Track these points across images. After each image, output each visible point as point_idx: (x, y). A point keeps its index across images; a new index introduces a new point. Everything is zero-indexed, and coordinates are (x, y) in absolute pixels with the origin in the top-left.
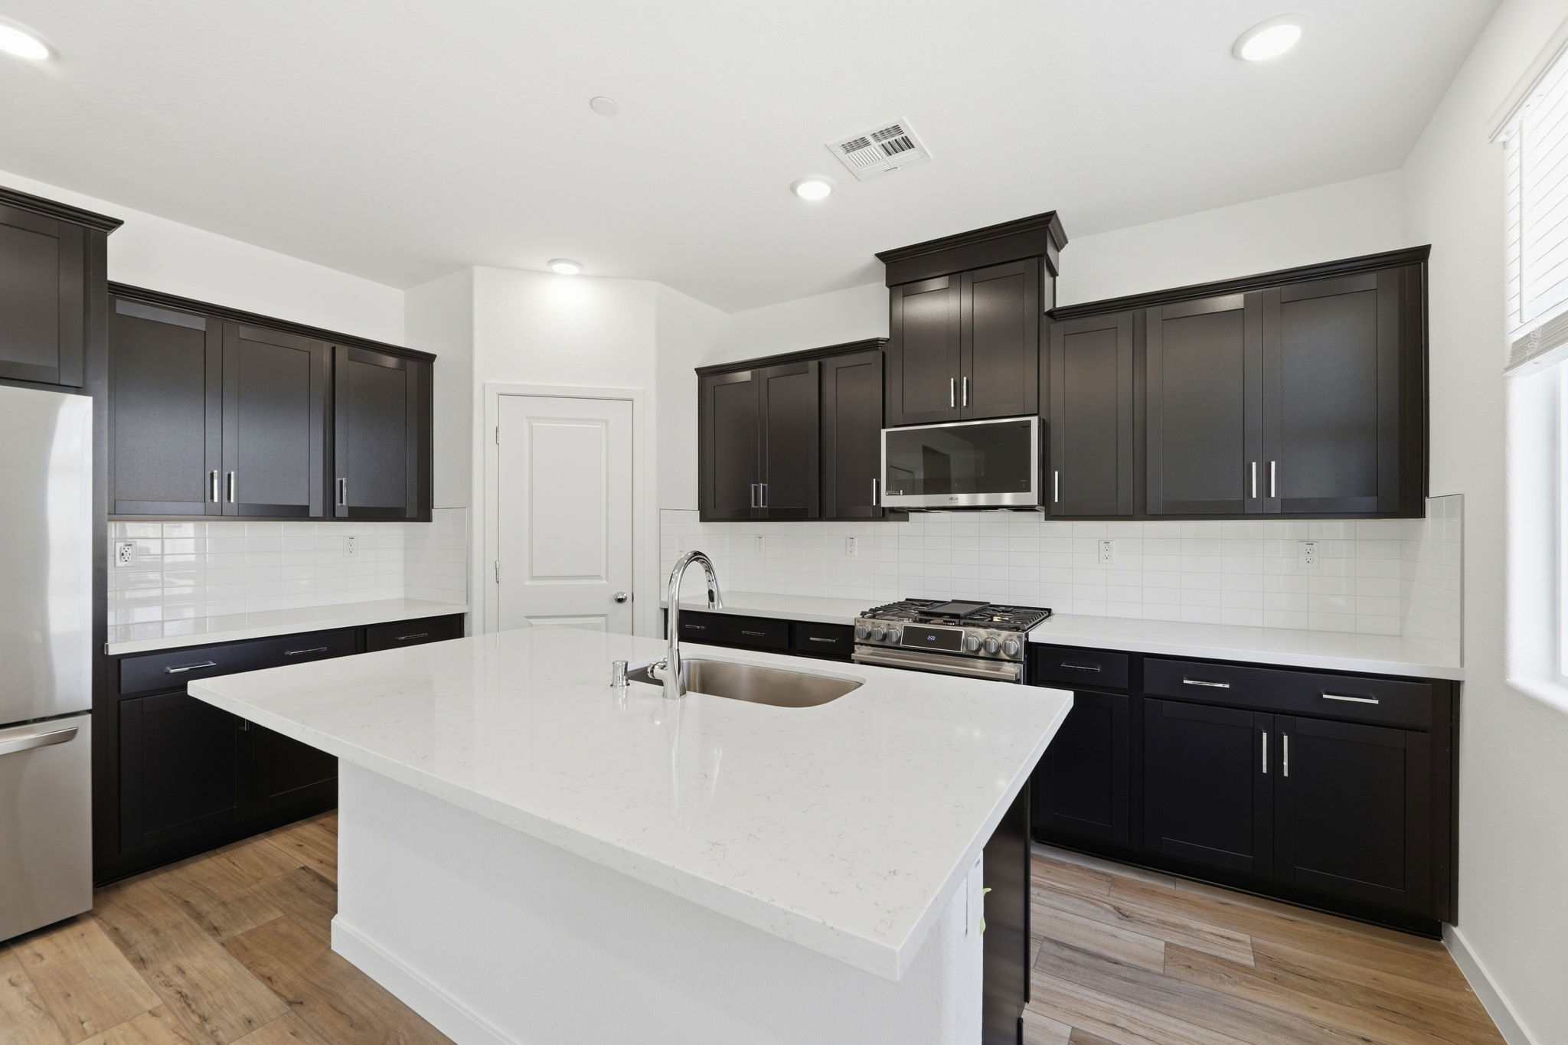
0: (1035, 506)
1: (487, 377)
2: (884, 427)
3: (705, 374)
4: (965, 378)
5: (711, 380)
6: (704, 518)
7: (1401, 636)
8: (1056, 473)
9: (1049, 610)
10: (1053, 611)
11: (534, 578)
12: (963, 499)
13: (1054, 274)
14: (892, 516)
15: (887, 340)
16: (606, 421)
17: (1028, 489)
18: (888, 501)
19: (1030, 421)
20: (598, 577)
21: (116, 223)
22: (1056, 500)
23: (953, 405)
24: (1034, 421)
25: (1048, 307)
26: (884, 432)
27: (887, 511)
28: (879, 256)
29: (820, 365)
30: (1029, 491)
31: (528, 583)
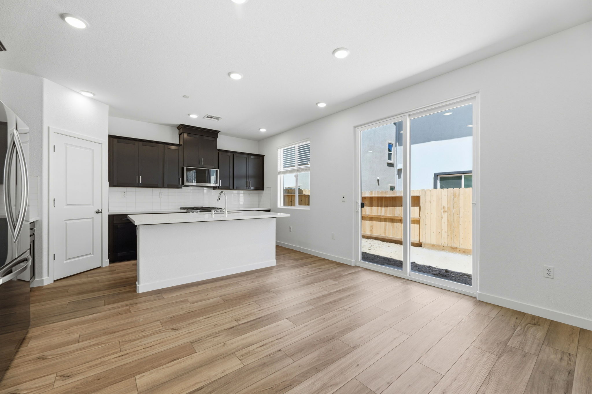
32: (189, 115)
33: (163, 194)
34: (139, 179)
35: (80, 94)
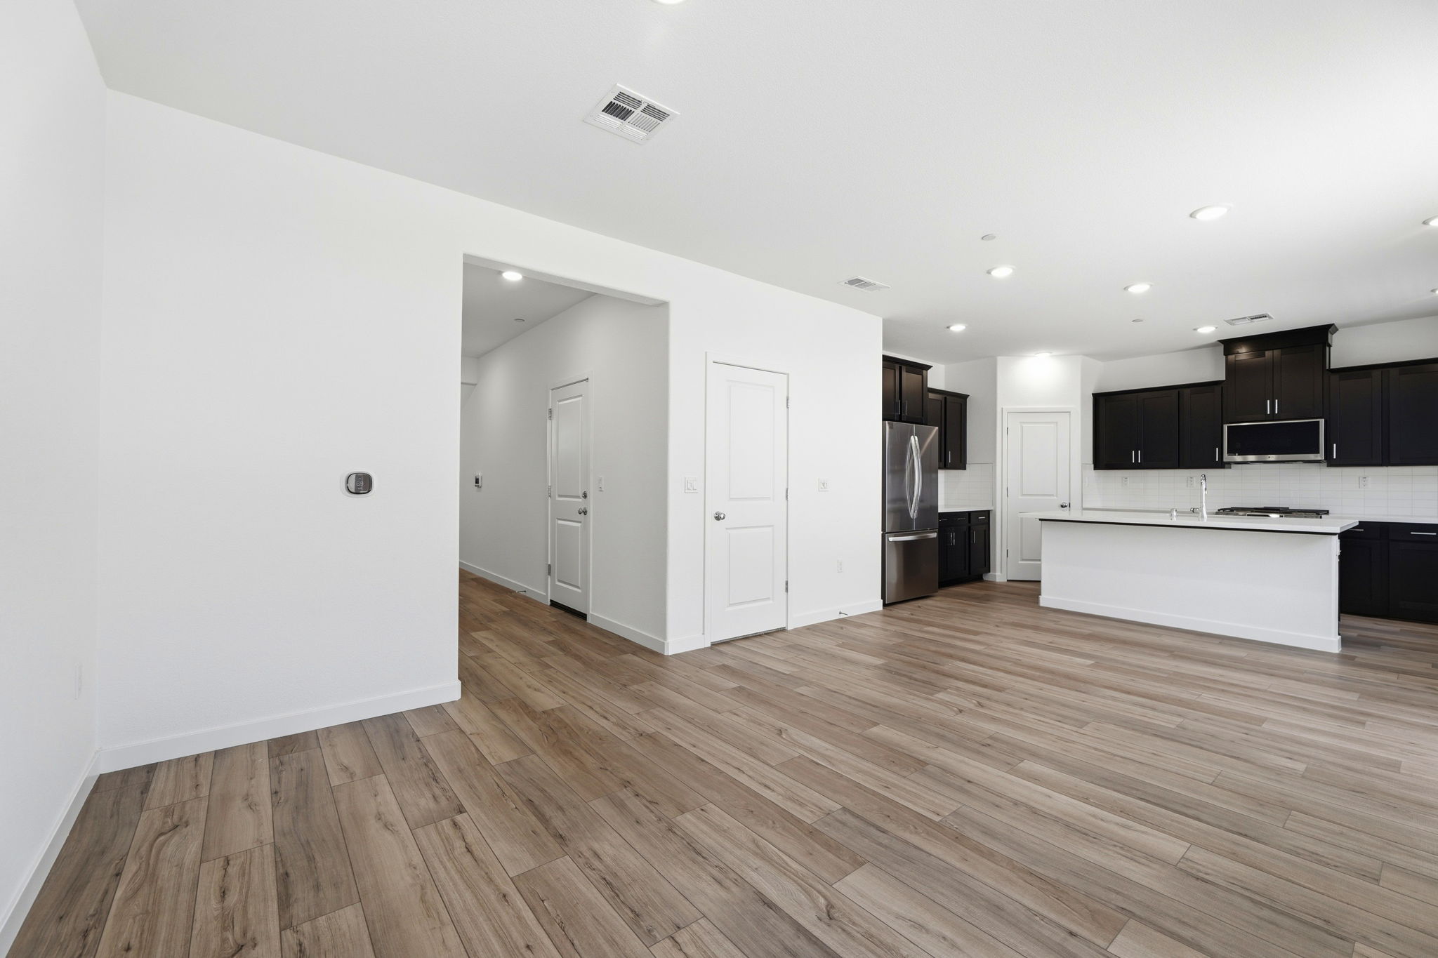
6: (1096, 468)
9: (1328, 511)
10: (1330, 512)
11: (1023, 495)
12: (1273, 457)
13: (1330, 346)
16: (1057, 423)
19: (1319, 422)
20: (1053, 495)
24: (1322, 422)
28: (1219, 341)
29: (1179, 392)
30: (1319, 453)
31: (1020, 497)
34: (1136, 456)
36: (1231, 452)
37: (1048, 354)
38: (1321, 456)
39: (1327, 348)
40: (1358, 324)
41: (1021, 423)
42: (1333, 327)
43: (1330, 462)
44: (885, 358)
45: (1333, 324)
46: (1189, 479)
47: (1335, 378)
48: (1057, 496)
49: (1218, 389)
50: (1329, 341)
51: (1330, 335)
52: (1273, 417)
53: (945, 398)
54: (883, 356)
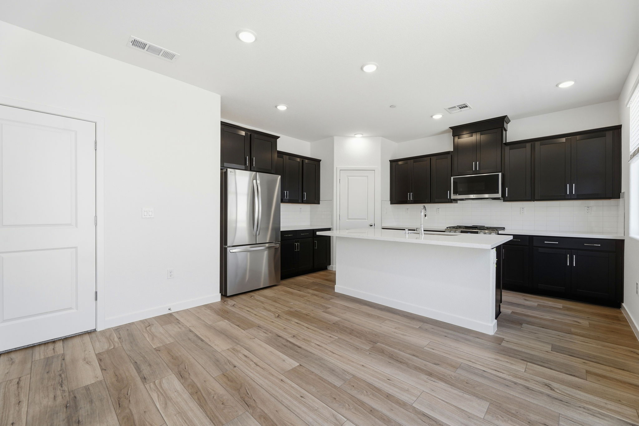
0: (500, 198)
1: (338, 165)
2: (451, 176)
3: (392, 162)
4: (478, 162)
5: (394, 164)
6: (392, 203)
7: (617, 233)
8: (507, 188)
9: (504, 228)
13: (506, 131)
14: (453, 202)
15: (452, 152)
16: (368, 176)
17: (498, 193)
18: (453, 197)
19: (499, 174)
21: (278, 137)
22: (507, 196)
23: (474, 170)
24: (500, 174)
25: (504, 142)
26: (452, 178)
27: (452, 200)
28: (449, 128)
29: (430, 158)
31: (347, 220)
32: (432, 117)
33: (440, 209)
34: (410, 196)
35: (355, 137)
36: (455, 192)
37: (361, 136)
38: (499, 195)
39: (504, 132)
40: (520, 116)
41: (347, 176)
42: (506, 118)
43: (505, 199)
44: (223, 124)
45: (506, 116)
46: (437, 209)
47: (507, 148)
48: (368, 220)
49: (449, 156)
50: (505, 126)
51: (505, 124)
52: (476, 172)
53: (303, 160)
54: (221, 122)
